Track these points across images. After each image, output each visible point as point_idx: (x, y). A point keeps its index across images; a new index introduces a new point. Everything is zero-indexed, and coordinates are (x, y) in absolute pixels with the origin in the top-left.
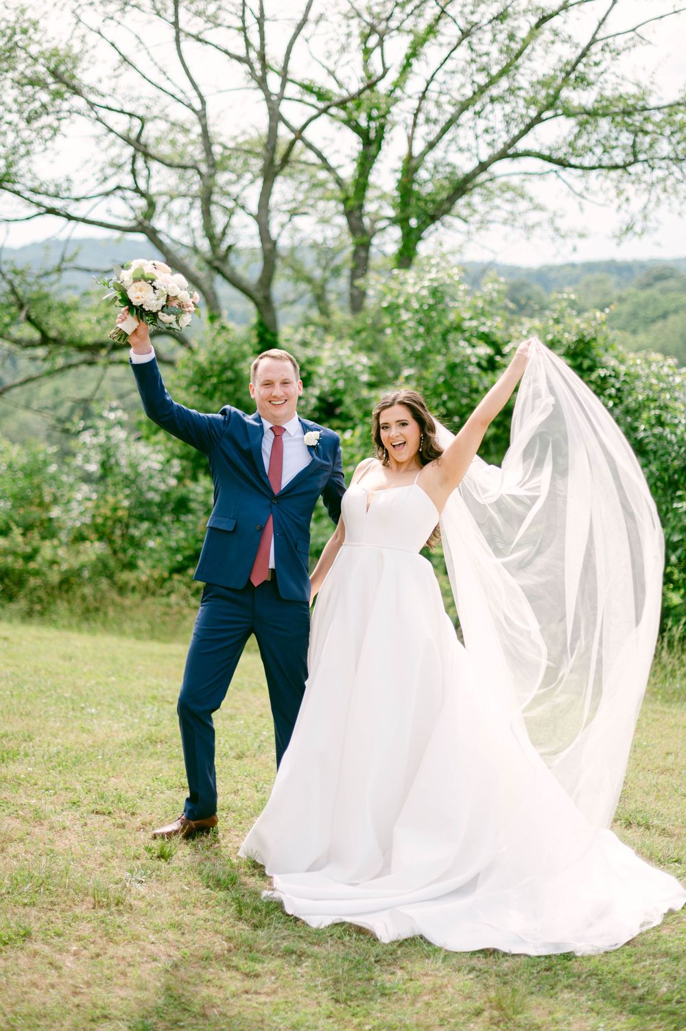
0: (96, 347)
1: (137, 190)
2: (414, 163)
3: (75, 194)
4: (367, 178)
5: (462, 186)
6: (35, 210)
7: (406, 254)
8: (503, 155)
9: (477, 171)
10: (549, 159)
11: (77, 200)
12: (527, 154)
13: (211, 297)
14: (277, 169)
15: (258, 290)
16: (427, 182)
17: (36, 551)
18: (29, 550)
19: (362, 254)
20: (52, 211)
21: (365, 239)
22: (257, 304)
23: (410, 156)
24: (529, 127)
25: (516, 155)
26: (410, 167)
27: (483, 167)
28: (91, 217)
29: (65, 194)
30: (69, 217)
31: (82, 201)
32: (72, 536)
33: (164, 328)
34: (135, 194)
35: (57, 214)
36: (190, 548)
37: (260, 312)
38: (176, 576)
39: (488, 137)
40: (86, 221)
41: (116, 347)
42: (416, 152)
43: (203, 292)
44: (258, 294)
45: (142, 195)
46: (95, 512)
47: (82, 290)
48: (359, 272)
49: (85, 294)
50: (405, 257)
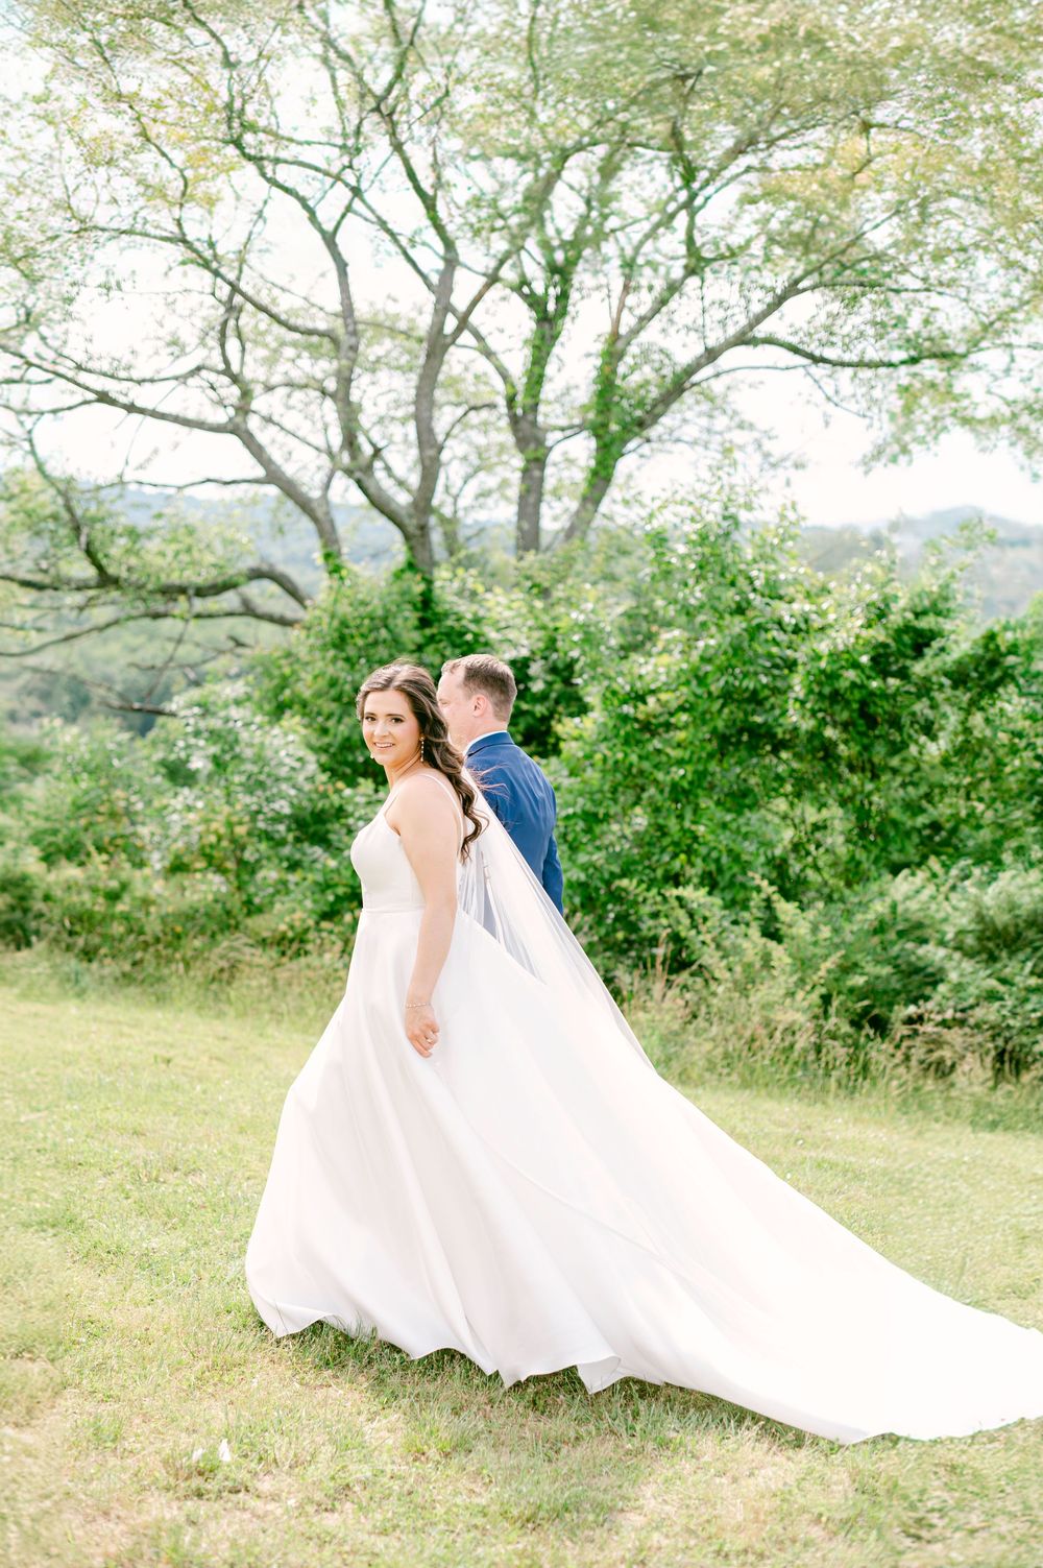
0: (171, 592)
1: (227, 372)
2: (620, 345)
3: (135, 375)
4: (543, 368)
5: (677, 388)
6: (81, 395)
7: (603, 473)
8: (744, 339)
9: (703, 361)
10: (795, 350)
11: (139, 382)
12: (770, 341)
13: (327, 527)
14: (449, 340)
15: (410, 516)
16: (636, 376)
17: (124, 886)
18: (114, 884)
19: (537, 473)
20: (104, 398)
21: (539, 454)
22: (407, 537)
23: (615, 336)
24: (780, 300)
25: (753, 342)
26: (614, 349)
27: (711, 355)
28: (162, 409)
29: (122, 374)
30: (131, 408)
31: (147, 385)
32: (167, 863)
33: (265, 567)
34: (226, 380)
35: (113, 402)
36: (346, 885)
37: (411, 549)
38: (325, 925)
39: (719, 314)
40: (155, 414)
41: (201, 592)
42: (623, 330)
43: (315, 520)
44: (412, 525)
45: (235, 379)
46: (201, 828)
47: (155, 511)
48: (532, 499)
49: (159, 516)
50: (601, 477)
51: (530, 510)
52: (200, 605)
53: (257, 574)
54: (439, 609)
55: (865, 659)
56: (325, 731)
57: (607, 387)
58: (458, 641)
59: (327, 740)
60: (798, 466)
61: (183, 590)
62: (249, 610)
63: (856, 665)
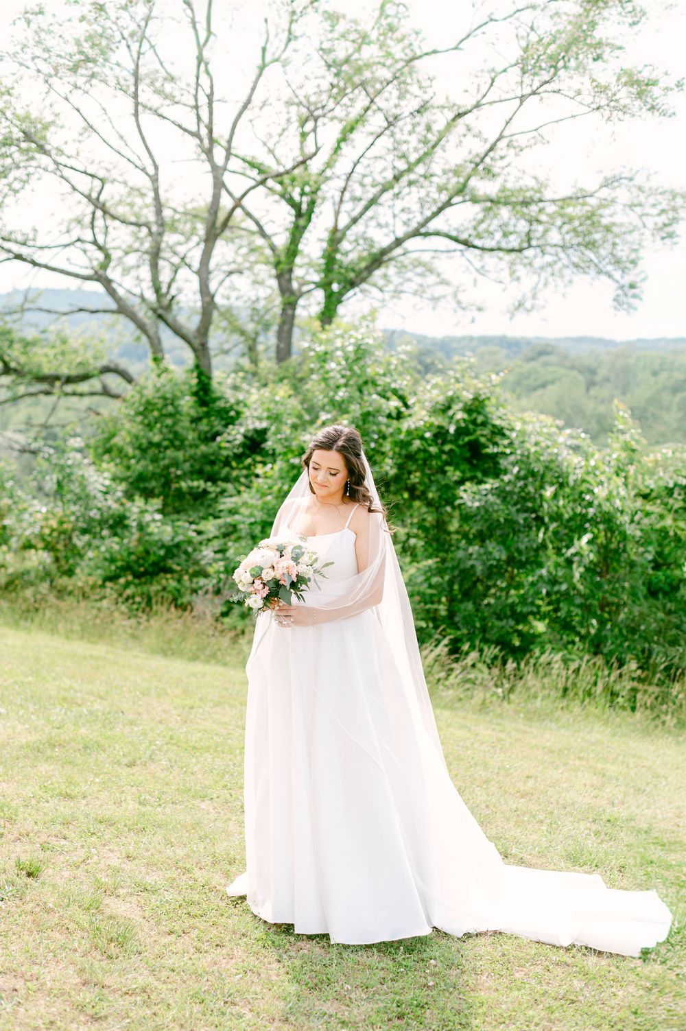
0: (51, 379)
1: (95, 243)
2: (338, 235)
3: (39, 244)
4: (297, 245)
5: (378, 260)
6: (5, 255)
7: (327, 314)
8: (416, 233)
9: (393, 246)
10: (456, 240)
11: (41, 248)
12: (437, 234)
13: (156, 341)
14: (218, 232)
15: (195, 338)
16: (350, 252)
19: (290, 312)
20: (19, 257)
21: (293, 299)
22: (195, 350)
23: (335, 230)
24: (440, 210)
25: (427, 234)
26: (335, 238)
27: (398, 242)
28: (51, 264)
29: (31, 243)
30: (34, 263)
31: (46, 250)
32: (21, 543)
33: (112, 366)
34: (95, 247)
35: (24, 260)
36: (122, 560)
37: (197, 357)
38: (108, 584)
39: (404, 217)
40: (46, 267)
41: (69, 380)
42: (341, 225)
43: (149, 336)
44: (196, 342)
45: (100, 248)
46: (43, 523)
47: (41, 328)
48: (286, 328)
49: (44, 332)
50: (327, 316)
51: (285, 335)
52: (69, 388)
53: (106, 370)
54: (214, 396)
55: (428, 435)
56: (128, 468)
57: (330, 259)
58: (225, 416)
59: (129, 474)
60: (480, 309)
61: (57, 378)
62: (106, 392)
63: (422, 438)
